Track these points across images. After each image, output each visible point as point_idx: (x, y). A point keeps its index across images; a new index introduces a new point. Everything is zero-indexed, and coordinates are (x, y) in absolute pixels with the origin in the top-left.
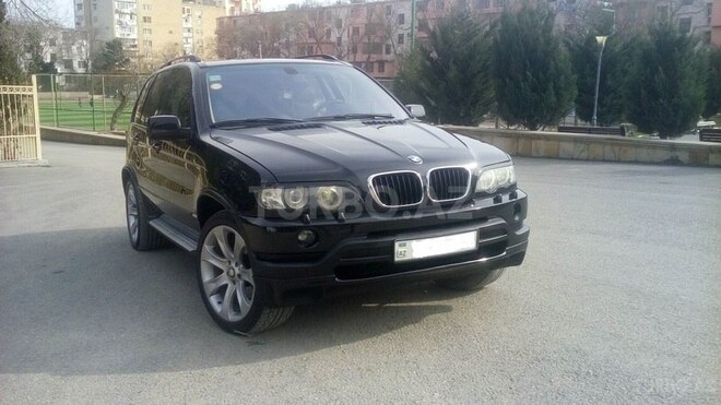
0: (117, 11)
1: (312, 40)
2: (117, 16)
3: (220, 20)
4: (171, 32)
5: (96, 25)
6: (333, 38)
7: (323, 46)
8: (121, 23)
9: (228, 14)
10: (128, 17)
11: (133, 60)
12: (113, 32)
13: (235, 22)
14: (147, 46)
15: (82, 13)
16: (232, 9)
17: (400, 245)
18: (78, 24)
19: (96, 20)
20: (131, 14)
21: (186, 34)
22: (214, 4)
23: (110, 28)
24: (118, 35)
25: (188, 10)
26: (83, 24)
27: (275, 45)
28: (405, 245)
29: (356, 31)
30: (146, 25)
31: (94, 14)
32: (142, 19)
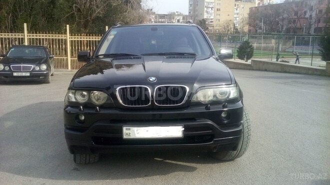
0: (206, 7)
1: (296, 17)
2: (206, 9)
3: (251, 9)
4: (229, 15)
5: (197, 13)
6: (307, 16)
7: (301, 20)
8: (207, 12)
9: (256, 6)
10: (210, 9)
11: (209, 28)
12: (203, 16)
13: (258, 9)
14: (218, 22)
15: (191, 8)
16: (259, 4)
17: (127, 129)
18: (190, 13)
19: (197, 11)
20: (212, 8)
21: (235, 16)
22: (251, 2)
23: (202, 14)
24: (205, 17)
25: (238, 5)
26: (192, 13)
27: (277, 19)
28: (130, 129)
29: (320, 11)
30: (218, 12)
31: (197, 8)
32: (216, 10)
